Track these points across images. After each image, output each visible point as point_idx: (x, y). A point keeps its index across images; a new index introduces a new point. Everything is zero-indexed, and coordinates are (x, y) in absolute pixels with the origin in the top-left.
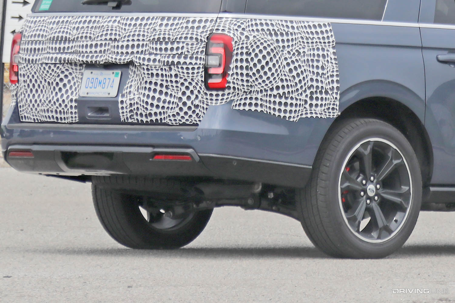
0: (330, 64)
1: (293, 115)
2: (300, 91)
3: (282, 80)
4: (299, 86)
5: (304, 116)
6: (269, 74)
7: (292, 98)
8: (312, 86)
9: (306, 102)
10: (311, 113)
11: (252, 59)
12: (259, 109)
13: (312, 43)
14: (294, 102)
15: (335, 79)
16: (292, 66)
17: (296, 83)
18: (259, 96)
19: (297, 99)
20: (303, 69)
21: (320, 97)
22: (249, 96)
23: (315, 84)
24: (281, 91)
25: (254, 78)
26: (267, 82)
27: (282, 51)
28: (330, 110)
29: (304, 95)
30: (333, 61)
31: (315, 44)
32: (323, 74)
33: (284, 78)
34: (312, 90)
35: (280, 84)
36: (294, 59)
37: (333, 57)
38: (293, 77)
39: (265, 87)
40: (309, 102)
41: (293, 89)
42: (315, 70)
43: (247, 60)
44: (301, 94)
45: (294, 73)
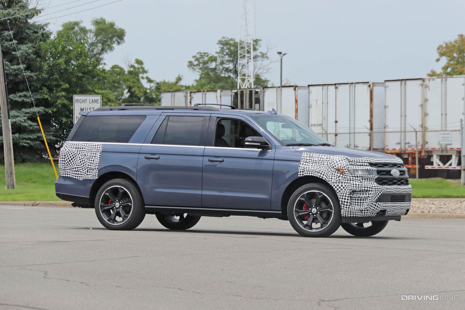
0: (97, 159)
1: (80, 178)
2: (83, 169)
3: (77, 165)
4: (83, 167)
5: (85, 178)
6: (72, 163)
7: (80, 172)
8: (88, 167)
9: (85, 173)
10: (87, 177)
11: (66, 158)
12: (69, 176)
13: (92, 151)
14: (81, 173)
15: (97, 165)
16: (81, 160)
17: (82, 166)
18: (69, 171)
19: (82, 172)
20: (85, 161)
21: (90, 171)
22: (65, 171)
23: (89, 167)
24: (76, 169)
25: (66, 165)
26: (72, 166)
27: (79, 155)
28: (94, 176)
29: (85, 171)
30: (98, 158)
31: (93, 152)
32: (93, 163)
33: (78, 164)
34: (88, 169)
35: (76, 167)
36: (83, 157)
37: (99, 157)
38: (81, 164)
39: (71, 168)
40: (87, 173)
41: (81, 169)
42: (90, 162)
43: (64, 158)
44: (84, 170)
45: (82, 163)
